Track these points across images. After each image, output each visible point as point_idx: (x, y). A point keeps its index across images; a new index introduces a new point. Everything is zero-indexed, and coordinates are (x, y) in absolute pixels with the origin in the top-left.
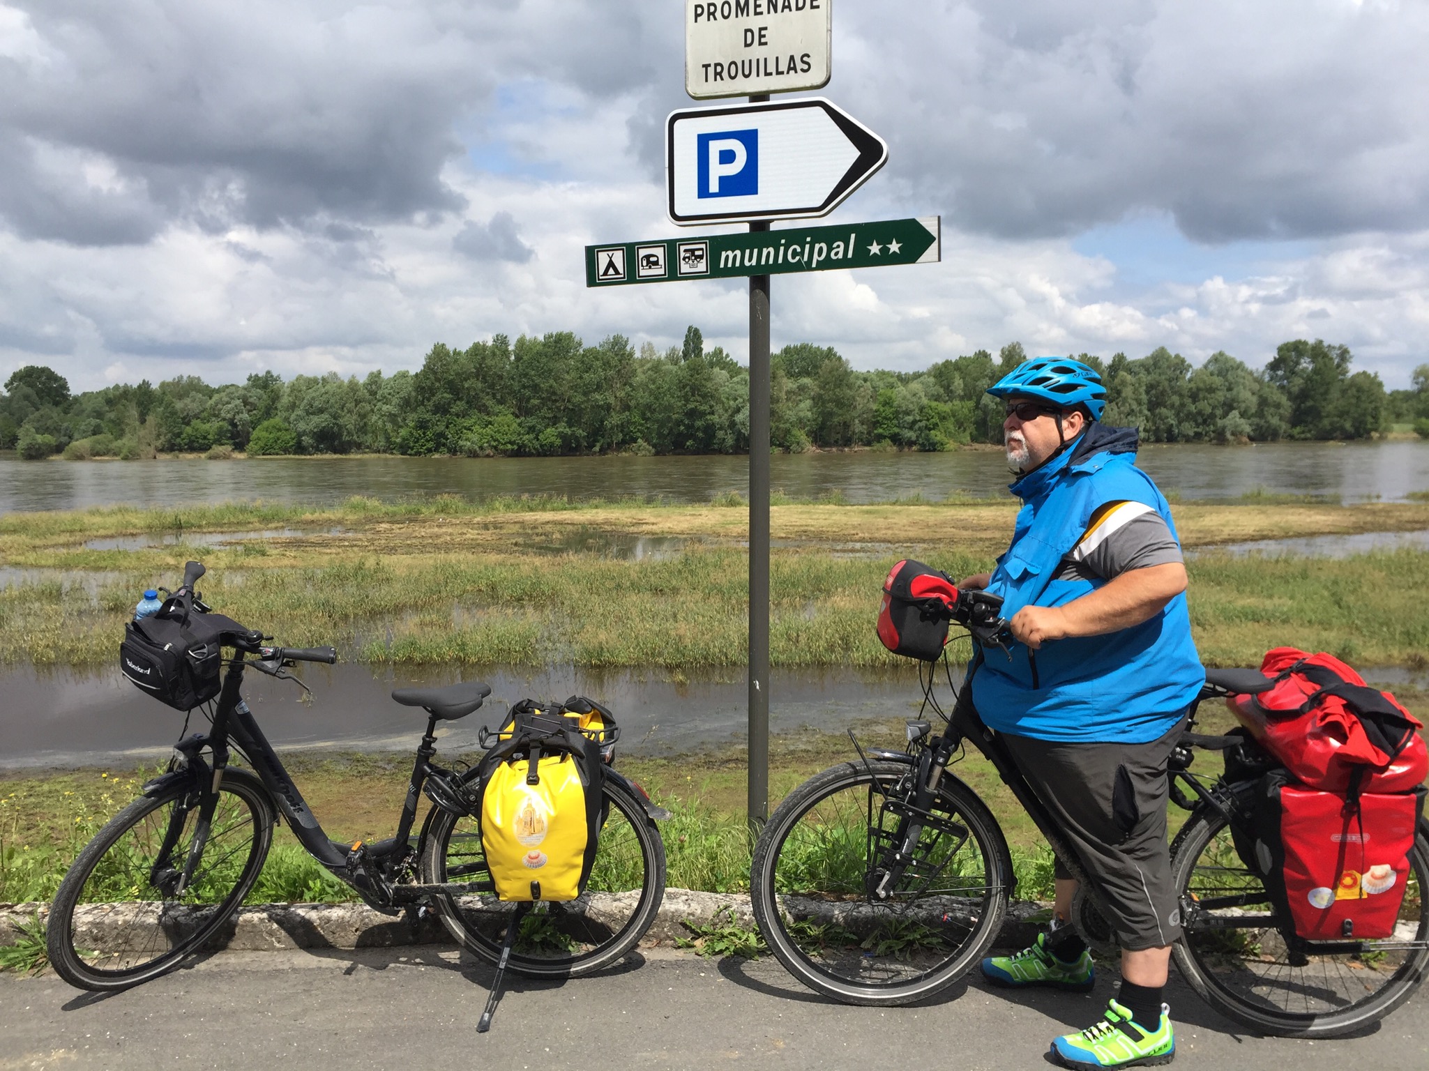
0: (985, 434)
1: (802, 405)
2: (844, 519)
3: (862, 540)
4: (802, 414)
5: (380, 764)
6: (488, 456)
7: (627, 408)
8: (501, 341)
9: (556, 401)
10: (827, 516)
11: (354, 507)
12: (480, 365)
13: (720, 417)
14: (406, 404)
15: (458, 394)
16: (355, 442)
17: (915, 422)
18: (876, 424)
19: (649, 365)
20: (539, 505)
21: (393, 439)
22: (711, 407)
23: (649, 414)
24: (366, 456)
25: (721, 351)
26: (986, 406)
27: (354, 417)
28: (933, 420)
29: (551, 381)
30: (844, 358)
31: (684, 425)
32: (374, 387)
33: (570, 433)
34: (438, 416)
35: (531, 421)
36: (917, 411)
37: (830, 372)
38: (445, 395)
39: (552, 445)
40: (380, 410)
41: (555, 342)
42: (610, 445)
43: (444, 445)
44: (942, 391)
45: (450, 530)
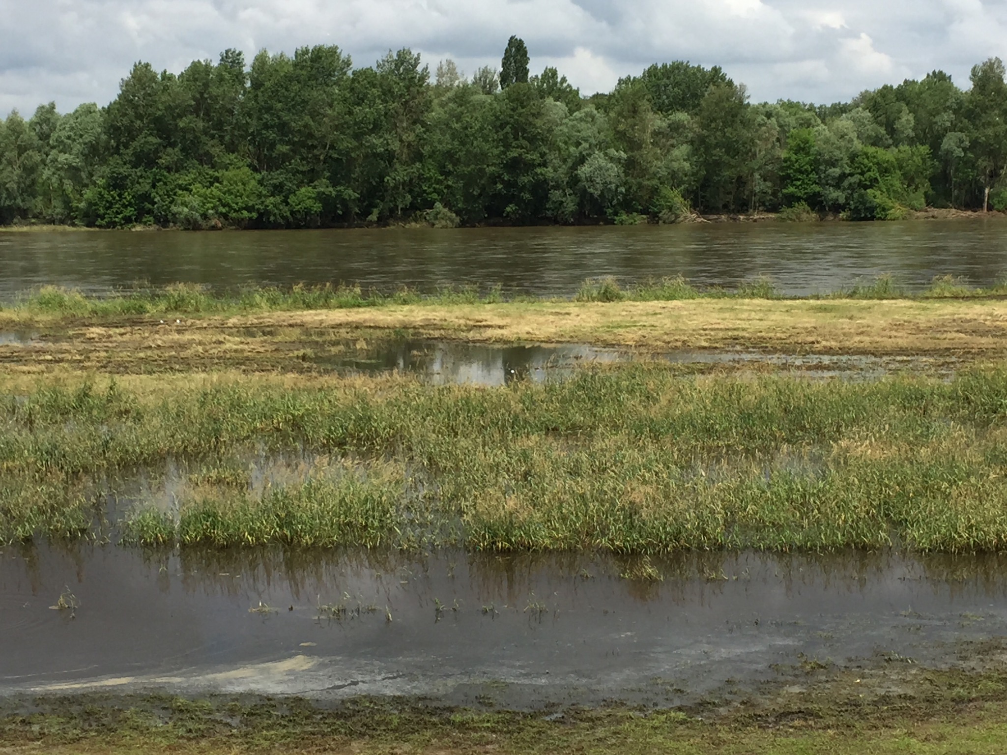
0: (947, 195)
1: (676, 152)
2: (789, 320)
3: (829, 351)
4: (675, 165)
5: (218, 716)
6: (214, 228)
7: (418, 157)
8: (232, 60)
9: (314, 147)
10: (760, 315)
11: (45, 303)
12: (202, 94)
13: (555, 171)
14: (93, 152)
15: (168, 138)
16: (19, 208)
17: (843, 176)
18: (786, 180)
19: (450, 94)
20: (319, 297)
21: (74, 204)
22: (543, 155)
23: (450, 167)
24: (35, 228)
25: (554, 73)
26: (949, 152)
27: (18, 171)
28: (871, 173)
29: (307, 118)
30: (736, 83)
31: (503, 182)
32: (45, 127)
33: (334, 193)
34: (139, 171)
35: (278, 177)
36: (846, 160)
37: (717, 104)
38: (151, 139)
39: (308, 211)
40: (54, 161)
41: (312, 60)
42: (392, 211)
43: (150, 212)
44: (882, 131)
45: (197, 337)
